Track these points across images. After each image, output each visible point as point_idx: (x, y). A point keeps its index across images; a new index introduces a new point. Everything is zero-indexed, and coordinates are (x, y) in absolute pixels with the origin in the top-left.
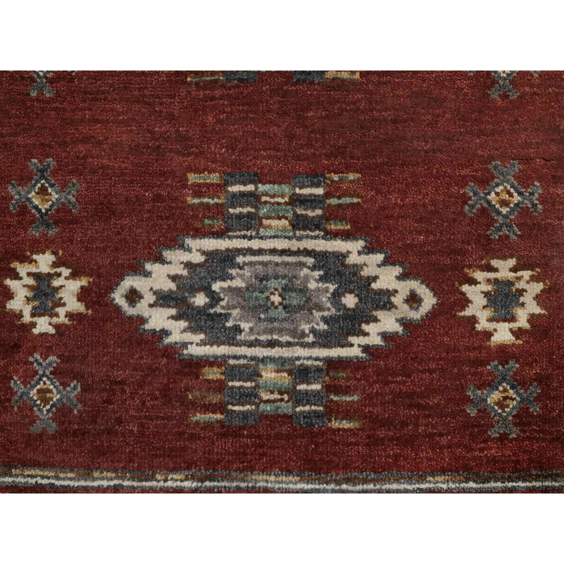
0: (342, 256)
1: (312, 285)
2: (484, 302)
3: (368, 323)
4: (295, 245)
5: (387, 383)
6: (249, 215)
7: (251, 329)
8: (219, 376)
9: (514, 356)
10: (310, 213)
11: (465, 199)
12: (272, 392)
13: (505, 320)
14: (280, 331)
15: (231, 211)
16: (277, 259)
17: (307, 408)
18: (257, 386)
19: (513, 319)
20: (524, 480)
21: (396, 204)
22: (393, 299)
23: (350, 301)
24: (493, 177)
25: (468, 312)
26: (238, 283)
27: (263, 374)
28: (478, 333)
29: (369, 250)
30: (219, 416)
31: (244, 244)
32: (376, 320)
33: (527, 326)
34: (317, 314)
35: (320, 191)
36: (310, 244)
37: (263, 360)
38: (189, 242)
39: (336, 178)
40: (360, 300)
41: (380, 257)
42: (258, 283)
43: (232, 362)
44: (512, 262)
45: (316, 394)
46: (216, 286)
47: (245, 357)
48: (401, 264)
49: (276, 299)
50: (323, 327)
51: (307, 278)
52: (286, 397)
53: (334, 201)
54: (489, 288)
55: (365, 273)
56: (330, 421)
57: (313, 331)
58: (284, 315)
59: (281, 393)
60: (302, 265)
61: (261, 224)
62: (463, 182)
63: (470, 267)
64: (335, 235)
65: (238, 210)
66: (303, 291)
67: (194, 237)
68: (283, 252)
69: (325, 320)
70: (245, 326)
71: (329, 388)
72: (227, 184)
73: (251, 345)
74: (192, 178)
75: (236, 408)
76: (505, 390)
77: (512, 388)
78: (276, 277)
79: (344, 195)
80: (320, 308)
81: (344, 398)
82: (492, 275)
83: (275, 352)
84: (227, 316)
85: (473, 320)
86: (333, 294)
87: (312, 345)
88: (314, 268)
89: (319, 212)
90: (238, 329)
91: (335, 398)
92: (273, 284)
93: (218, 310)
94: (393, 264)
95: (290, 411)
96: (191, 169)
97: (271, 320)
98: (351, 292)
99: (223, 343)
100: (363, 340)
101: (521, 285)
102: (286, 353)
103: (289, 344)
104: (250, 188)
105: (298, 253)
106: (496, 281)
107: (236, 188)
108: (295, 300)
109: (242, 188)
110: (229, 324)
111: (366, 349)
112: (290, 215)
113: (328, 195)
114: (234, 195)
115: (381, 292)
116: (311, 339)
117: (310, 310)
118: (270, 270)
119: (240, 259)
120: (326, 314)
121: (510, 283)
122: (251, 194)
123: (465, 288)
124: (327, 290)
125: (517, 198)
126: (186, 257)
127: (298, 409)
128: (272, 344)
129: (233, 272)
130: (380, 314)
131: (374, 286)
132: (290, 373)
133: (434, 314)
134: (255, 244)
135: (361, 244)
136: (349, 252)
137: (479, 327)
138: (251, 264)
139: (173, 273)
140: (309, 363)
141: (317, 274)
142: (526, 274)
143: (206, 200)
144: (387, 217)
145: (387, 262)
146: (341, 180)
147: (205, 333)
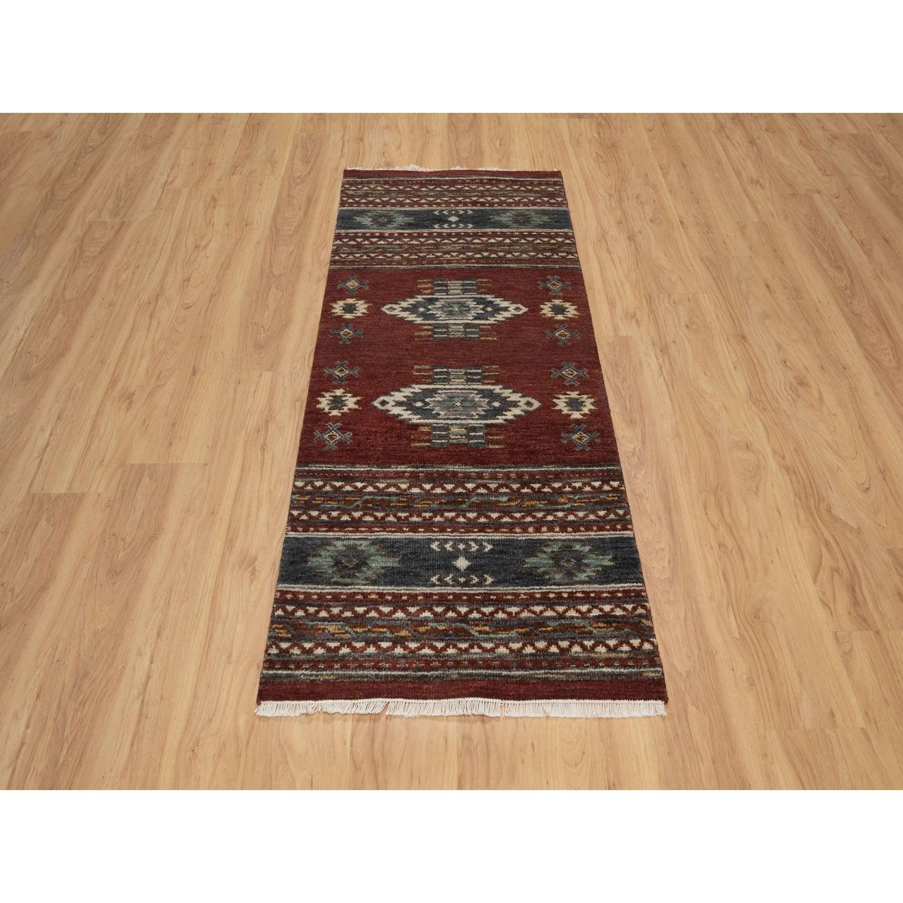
0: (491, 391)
1: (477, 399)
2: (566, 405)
3: (506, 411)
4: (467, 387)
5: (518, 432)
6: (444, 378)
7: (445, 414)
8: (428, 430)
9: (583, 422)
10: (475, 377)
11: (551, 373)
12: (457, 436)
13: (577, 411)
14: (460, 415)
15: (435, 377)
16: (458, 391)
17: (476, 441)
18: (449, 434)
19: (581, 410)
20: (597, 466)
21: (517, 375)
22: (518, 404)
23: (497, 404)
24: (563, 367)
25: (557, 408)
26: (438, 399)
27: (452, 429)
28: (563, 415)
29: (505, 388)
30: (427, 444)
31: (443, 387)
32: (510, 410)
33: (589, 413)
34: (480, 409)
35: (480, 371)
36: (475, 387)
37: (452, 425)
38: (414, 386)
39: (487, 367)
40: (502, 404)
41: (511, 391)
42: (448, 399)
43: (434, 425)
44: (578, 392)
45: (480, 436)
46: (427, 400)
47: (442, 423)
48: (522, 393)
49: (459, 404)
50: (483, 413)
51: (473, 397)
52: (464, 437)
53: (486, 374)
54: (567, 400)
55: (503, 395)
56: (488, 445)
57: (478, 414)
58: (462, 409)
59: (461, 435)
60: (473, 393)
61: (450, 380)
62: (550, 368)
63: (556, 394)
64: (488, 384)
65: (439, 377)
66: (473, 401)
67: (417, 384)
68: (461, 389)
69: (485, 411)
70: (442, 413)
71: (487, 434)
72: (434, 369)
73: (445, 419)
74: (416, 367)
75: (437, 441)
76: (581, 434)
77: (584, 433)
78: (458, 397)
79: (491, 372)
80: (481, 407)
81: (495, 437)
82: (568, 396)
83: (458, 422)
84: (433, 410)
85: (561, 411)
86: (488, 402)
87: (478, 419)
88: (477, 394)
89: (480, 377)
90: (439, 414)
91: (491, 437)
92: (456, 399)
93: (428, 407)
94: (518, 393)
95: (466, 442)
96: (415, 364)
97: (456, 411)
98: (497, 401)
99: (430, 419)
100: (504, 417)
101: (583, 400)
102: (463, 422)
103: (465, 419)
104: (446, 370)
105: (469, 389)
106: (570, 398)
107: (438, 370)
108: (467, 404)
109: (441, 370)
110: (434, 412)
111: (506, 420)
112: (465, 377)
113: (483, 372)
114: (437, 372)
115: (511, 402)
116: (477, 417)
117: (476, 408)
118: (455, 394)
119: (440, 391)
120: (484, 408)
121: (577, 399)
122: (445, 372)
123: (555, 400)
124: (485, 401)
125: (575, 373)
126: (413, 390)
127: (471, 441)
128: (457, 419)
129: (436, 395)
130: (512, 409)
131: (508, 399)
132: (465, 429)
133: (538, 409)
134: (448, 387)
135: (501, 386)
136: (494, 389)
137: (563, 413)
138: (445, 393)
139: (405, 395)
140: (476, 425)
141: (479, 396)
142: (585, 396)
143: (423, 374)
144: (513, 378)
145: (514, 392)
146: (490, 368)
147: (421, 415)
